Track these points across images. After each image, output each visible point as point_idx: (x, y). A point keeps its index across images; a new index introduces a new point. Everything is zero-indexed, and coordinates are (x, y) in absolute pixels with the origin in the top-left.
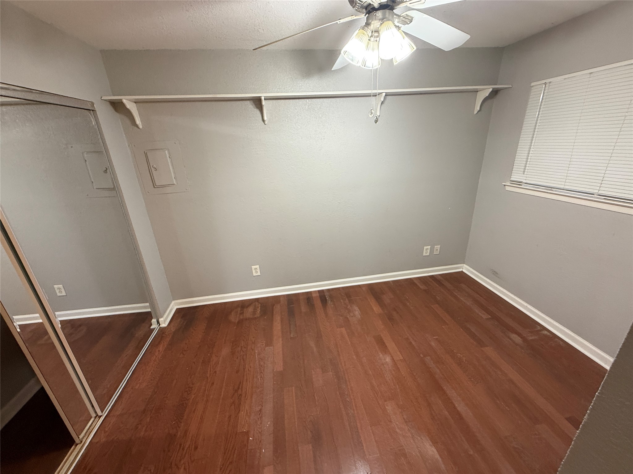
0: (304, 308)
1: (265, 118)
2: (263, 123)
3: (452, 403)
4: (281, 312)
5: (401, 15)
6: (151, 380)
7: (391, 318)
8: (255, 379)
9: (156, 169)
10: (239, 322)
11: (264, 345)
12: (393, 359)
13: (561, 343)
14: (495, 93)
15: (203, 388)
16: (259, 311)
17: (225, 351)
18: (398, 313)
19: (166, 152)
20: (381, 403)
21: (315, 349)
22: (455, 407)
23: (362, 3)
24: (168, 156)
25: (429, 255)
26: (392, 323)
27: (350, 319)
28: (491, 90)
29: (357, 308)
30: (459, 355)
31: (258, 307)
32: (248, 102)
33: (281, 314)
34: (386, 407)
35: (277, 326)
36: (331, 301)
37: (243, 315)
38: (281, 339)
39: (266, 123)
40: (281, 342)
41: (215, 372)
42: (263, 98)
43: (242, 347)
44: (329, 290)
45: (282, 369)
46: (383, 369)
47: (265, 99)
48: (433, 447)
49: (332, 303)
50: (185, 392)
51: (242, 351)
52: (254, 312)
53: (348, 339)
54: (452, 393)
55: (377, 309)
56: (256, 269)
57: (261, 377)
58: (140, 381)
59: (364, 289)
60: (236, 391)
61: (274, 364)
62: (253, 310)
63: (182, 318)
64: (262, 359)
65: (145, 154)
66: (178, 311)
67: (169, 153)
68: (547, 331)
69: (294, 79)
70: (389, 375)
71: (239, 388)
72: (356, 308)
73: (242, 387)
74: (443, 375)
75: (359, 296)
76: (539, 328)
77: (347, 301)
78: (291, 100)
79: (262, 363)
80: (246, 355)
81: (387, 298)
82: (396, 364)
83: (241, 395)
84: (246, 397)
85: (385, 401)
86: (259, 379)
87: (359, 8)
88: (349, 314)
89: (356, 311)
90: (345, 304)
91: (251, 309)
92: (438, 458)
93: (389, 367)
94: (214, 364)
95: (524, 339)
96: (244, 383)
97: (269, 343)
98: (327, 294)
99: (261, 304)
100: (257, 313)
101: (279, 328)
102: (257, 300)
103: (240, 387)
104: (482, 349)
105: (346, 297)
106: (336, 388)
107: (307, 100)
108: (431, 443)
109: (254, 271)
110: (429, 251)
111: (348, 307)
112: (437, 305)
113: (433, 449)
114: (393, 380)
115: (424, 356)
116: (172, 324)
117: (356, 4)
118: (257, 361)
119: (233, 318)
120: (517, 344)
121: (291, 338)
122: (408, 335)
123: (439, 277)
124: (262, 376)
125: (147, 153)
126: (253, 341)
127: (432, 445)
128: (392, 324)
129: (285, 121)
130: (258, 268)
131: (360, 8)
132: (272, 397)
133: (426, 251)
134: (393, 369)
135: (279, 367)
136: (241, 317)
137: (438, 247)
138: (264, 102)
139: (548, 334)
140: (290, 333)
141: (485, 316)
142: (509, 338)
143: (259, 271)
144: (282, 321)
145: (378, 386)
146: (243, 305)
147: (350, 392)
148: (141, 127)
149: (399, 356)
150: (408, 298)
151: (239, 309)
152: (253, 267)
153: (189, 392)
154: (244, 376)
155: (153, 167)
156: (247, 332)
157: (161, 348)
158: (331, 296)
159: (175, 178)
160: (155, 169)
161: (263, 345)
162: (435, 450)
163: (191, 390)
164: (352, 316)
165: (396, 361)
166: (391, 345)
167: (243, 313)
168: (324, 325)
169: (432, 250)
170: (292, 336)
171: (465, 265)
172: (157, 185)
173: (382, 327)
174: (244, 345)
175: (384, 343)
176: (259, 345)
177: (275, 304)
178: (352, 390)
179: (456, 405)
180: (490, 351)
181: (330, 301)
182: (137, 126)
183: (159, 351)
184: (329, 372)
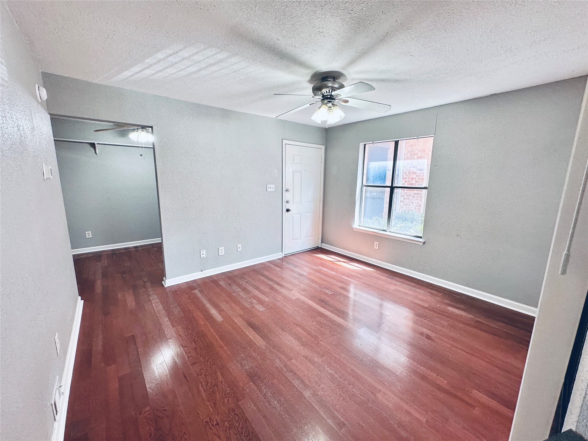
1: (97, 152)
2: (95, 154)
32: (88, 145)
39: (97, 154)
42: (96, 144)
47: (97, 144)
109: (87, 235)
138: (96, 145)
152: (87, 232)
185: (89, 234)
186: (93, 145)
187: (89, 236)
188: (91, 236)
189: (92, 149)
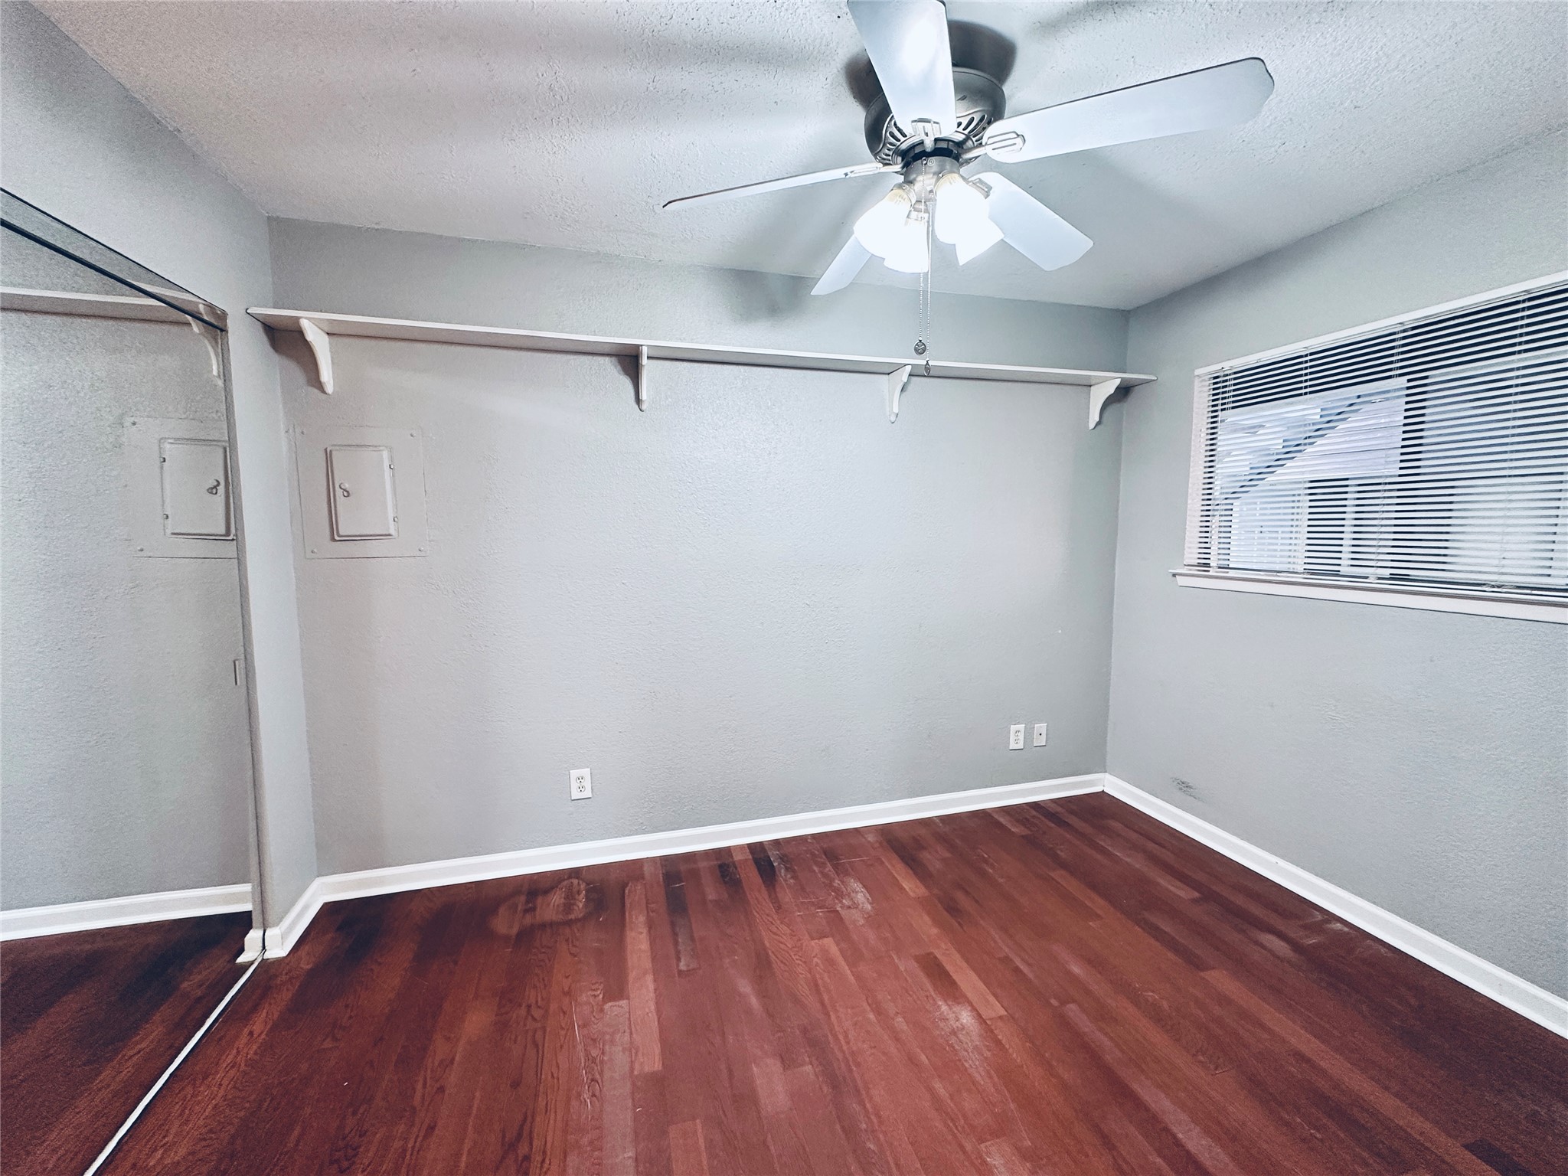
0: (712, 892)
1: (644, 395)
2: (637, 406)
3: (1167, 1130)
4: (647, 903)
5: (970, 180)
6: (211, 1131)
7: (953, 909)
8: (574, 1103)
9: (348, 492)
10: (519, 935)
11: (601, 996)
12: (980, 1016)
13: (1383, 950)
14: (1124, 391)
15: (397, 1144)
16: (581, 902)
17: (477, 1021)
18: (967, 893)
19: (385, 454)
20: (968, 1147)
21: (754, 1001)
22: (1178, 1143)
23: (899, 143)
24: (386, 463)
25: (1024, 746)
26: (959, 920)
27: (843, 913)
28: (1118, 382)
29: (861, 886)
30: (1149, 996)
31: (579, 893)
32: (607, 359)
33: (647, 907)
34: (988, 1159)
35: (638, 942)
36: (787, 869)
37: (535, 915)
38: (649, 978)
39: (644, 407)
40: (651, 986)
41: (441, 1089)
42: (645, 350)
43: (529, 1006)
44: (777, 843)
45: (657, 1066)
46: (957, 1047)
47: (649, 355)
49: (789, 876)
50: (331, 1163)
51: (530, 1017)
52: (568, 907)
53: (847, 968)
54: (1160, 1102)
55: (911, 886)
56: (580, 779)
57: (594, 1095)
58: (169, 1138)
59: (871, 838)
60: (511, 1147)
61: (634, 1051)
62: (563, 900)
63: (339, 929)
64: (594, 1040)
65: (326, 454)
66: (330, 910)
67: (392, 459)
68: (1341, 923)
69: (715, 323)
70: (977, 1063)
71: (519, 1136)
72: (856, 885)
73: (531, 1132)
74: (1122, 1051)
75: (860, 856)
76: (1319, 917)
77: (829, 867)
78: (705, 365)
79: (594, 1053)
80: (544, 1029)
81: (934, 858)
82: (992, 1031)
83: (527, 1158)
84: (546, 1165)
85: (982, 1140)
86: (588, 1101)
87: (889, 156)
88: (841, 902)
89: (857, 892)
90: (825, 875)
91: (557, 898)
93: (972, 1041)
94: (436, 1063)
95: (1296, 946)
96: (538, 1119)
97: (617, 990)
98: (773, 855)
99: (588, 884)
100: (576, 908)
101: (645, 945)
102: (575, 872)
103: (525, 1133)
104: (1202, 974)
105: (824, 857)
106: (831, 1112)
107: (742, 368)
109: (574, 785)
110: (1021, 736)
111: (835, 885)
112: (1063, 872)
114: (991, 1077)
115: (1063, 1003)
116: (306, 948)
117: (884, 145)
118: (580, 1047)
119: (504, 924)
120: (1282, 960)
121: (680, 972)
122: (1007, 950)
123: (1053, 805)
124: (597, 1093)
125: (334, 453)
126: (566, 989)
128: (959, 923)
129: (689, 407)
130: (588, 778)
131: (891, 153)
132: (630, 1158)
133: (1016, 737)
134: (987, 1046)
135: (652, 1062)
136: (528, 920)
137: (1041, 727)
138: (645, 361)
139: (1346, 929)
140: (679, 959)
141: (1184, 893)
142: (1257, 943)
143: (587, 783)
144: (651, 925)
145: (952, 1097)
146: (535, 887)
147: (875, 1121)
148: (329, 388)
149: (995, 1009)
150: (986, 856)
151: (523, 898)
152: (574, 773)
153: (345, 1164)
154: (536, 1095)
155: (341, 488)
156: (547, 961)
157: (259, 1025)
158: (783, 858)
159: (396, 519)
160: (346, 494)
161: (598, 995)
163: (355, 1156)
164: (849, 907)
165: (988, 1022)
166: (967, 980)
167: (534, 909)
168: (775, 934)
169: (1029, 734)
170: (683, 966)
171: (1107, 775)
172: (341, 533)
173: (934, 931)
174: (537, 1001)
175: (947, 975)
176: (583, 998)
177: (628, 884)
178: (879, 1116)
179: (1180, 1136)
180: (1221, 979)
181: (783, 871)
182: (320, 387)
183: (251, 1033)
184: (802, 1065)
185: (581, 782)
186: (630, 361)
187: (581, 788)
188: (587, 793)
189: (626, 383)
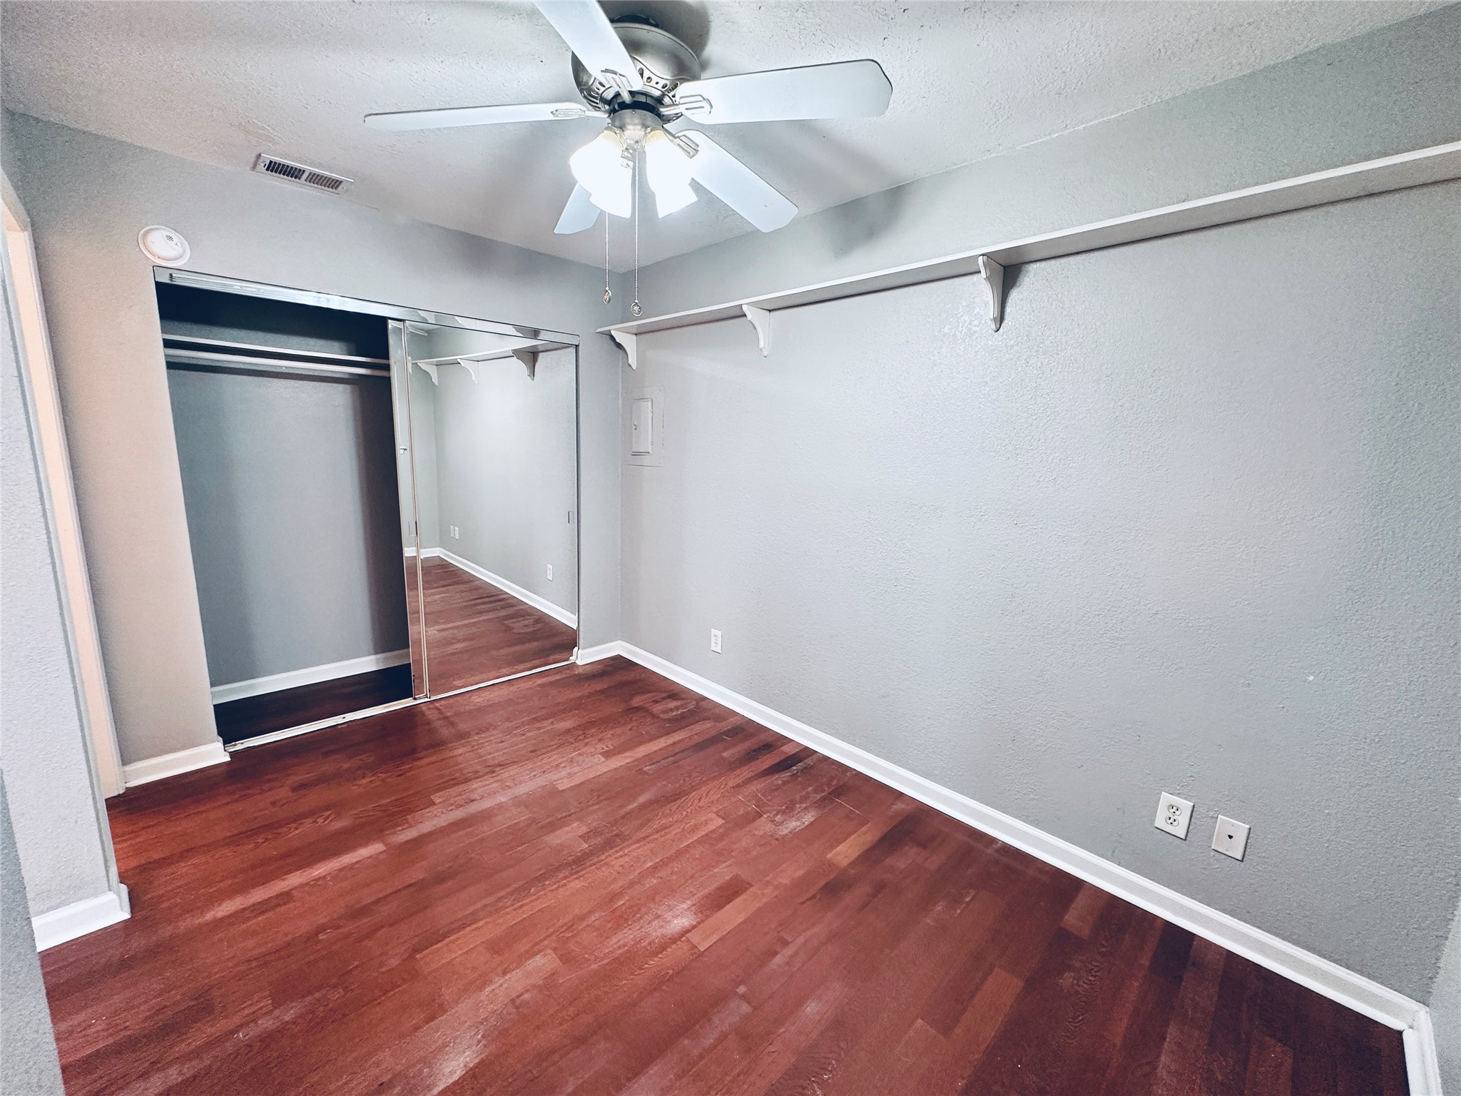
0: (733, 753)
1: (761, 344)
4: (697, 733)
8: (528, 772)
12: (688, 932)
18: (873, 895)
19: (650, 403)
20: (546, 943)
21: (633, 806)
24: (650, 409)
25: (1187, 837)
26: (818, 895)
27: (762, 820)
29: (811, 820)
33: (692, 735)
34: (538, 956)
35: (659, 744)
36: (794, 774)
38: (629, 760)
39: (765, 354)
40: (621, 764)
44: (823, 758)
45: (562, 788)
46: (643, 921)
48: (463, 1073)
49: (785, 779)
51: (576, 737)
53: (695, 839)
55: (845, 851)
56: (716, 637)
57: (535, 776)
59: (899, 805)
61: (569, 776)
63: (604, 666)
64: (571, 761)
67: (652, 406)
70: (632, 937)
75: (858, 808)
77: (819, 796)
79: (563, 765)
80: (571, 744)
81: (914, 859)
82: (673, 942)
83: (493, 772)
86: (531, 775)
88: (776, 814)
89: (799, 820)
90: (806, 796)
92: (437, 1087)
93: (655, 931)
96: (515, 766)
98: (808, 761)
99: (694, 706)
101: (655, 748)
102: (703, 699)
103: (506, 766)
105: (832, 789)
106: (553, 865)
108: (471, 1065)
109: (713, 640)
110: (1182, 819)
111: (798, 805)
113: (459, 1072)
114: (619, 948)
115: (744, 997)
116: (588, 666)
118: (564, 759)
121: (640, 770)
122: (801, 941)
125: (633, 404)
126: (603, 738)
127: (468, 1069)
128: (813, 897)
130: (720, 638)
133: (1170, 813)
134: (655, 941)
135: (564, 785)
136: (648, 706)
137: (1234, 826)
140: (652, 764)
143: (719, 642)
144: (674, 744)
145: (588, 926)
146: (678, 694)
147: (553, 887)
148: (634, 367)
149: (704, 941)
151: (664, 695)
152: (713, 631)
155: (634, 424)
156: (621, 724)
157: (542, 681)
158: (805, 769)
160: (635, 428)
161: (603, 750)
162: (456, 1077)
164: (773, 821)
165: (683, 940)
166: (732, 915)
169: (1201, 822)
170: (647, 768)
172: (633, 451)
173: (786, 882)
175: (730, 901)
176: (599, 746)
177: (710, 719)
181: (791, 773)
183: (536, 682)
184: (587, 842)
